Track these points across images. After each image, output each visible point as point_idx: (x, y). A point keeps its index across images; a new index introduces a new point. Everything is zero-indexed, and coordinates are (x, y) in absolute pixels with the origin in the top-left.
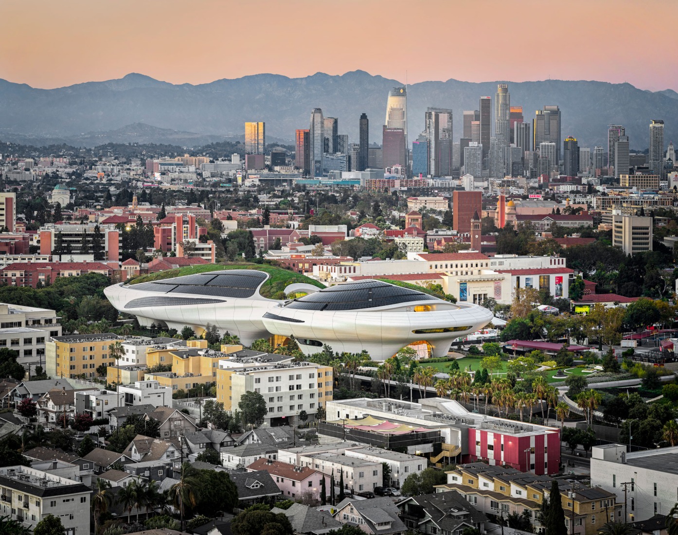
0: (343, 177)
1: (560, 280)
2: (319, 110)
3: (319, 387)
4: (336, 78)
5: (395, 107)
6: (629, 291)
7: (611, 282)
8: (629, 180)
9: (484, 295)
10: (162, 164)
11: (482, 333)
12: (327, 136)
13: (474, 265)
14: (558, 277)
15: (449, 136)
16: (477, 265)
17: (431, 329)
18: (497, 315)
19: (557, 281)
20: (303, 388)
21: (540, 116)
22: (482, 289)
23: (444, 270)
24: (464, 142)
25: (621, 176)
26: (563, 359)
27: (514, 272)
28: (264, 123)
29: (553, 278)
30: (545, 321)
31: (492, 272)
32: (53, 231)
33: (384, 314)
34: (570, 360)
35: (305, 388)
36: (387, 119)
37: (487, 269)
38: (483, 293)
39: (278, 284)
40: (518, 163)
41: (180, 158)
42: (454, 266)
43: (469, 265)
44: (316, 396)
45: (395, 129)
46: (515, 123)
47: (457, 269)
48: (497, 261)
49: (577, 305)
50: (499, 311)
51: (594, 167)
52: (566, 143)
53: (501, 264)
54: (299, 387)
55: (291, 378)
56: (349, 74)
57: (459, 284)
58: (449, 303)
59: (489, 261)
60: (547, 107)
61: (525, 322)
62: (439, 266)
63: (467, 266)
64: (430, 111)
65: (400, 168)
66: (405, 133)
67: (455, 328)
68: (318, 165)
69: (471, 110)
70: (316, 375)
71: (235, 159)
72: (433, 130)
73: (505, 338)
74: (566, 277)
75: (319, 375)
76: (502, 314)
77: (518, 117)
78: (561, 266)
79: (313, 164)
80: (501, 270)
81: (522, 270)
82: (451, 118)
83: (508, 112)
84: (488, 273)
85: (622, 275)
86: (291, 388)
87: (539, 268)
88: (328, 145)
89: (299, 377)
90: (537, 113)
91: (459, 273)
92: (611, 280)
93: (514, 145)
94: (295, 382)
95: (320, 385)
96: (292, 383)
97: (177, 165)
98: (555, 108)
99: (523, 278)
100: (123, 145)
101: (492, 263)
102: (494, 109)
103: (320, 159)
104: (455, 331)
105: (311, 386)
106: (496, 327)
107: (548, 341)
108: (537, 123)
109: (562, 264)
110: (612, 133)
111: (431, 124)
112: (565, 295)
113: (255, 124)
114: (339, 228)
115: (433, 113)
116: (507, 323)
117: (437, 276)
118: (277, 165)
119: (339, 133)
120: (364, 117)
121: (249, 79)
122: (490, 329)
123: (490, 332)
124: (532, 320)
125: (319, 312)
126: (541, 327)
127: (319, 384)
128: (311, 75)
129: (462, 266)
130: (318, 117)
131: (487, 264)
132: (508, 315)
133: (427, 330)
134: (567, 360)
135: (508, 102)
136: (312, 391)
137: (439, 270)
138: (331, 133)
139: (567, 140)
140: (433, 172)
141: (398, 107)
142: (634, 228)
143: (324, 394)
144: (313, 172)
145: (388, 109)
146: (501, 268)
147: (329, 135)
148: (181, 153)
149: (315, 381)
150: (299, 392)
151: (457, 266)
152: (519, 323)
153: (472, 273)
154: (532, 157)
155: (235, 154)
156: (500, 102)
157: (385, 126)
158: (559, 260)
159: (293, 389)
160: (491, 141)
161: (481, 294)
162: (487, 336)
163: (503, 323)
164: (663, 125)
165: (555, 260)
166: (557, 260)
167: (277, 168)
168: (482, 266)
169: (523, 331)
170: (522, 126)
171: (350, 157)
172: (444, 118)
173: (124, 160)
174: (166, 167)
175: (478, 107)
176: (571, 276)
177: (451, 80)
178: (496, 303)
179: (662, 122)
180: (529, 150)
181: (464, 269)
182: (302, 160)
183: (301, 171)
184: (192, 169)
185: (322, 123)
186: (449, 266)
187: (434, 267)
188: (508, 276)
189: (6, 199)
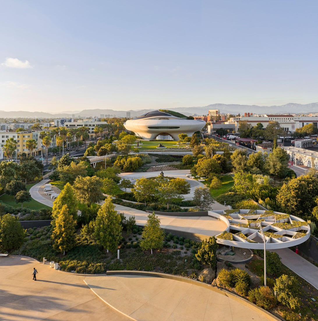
16: (288, 119)
75: (18, 137)
168: (291, 119)
187: (271, 119)
189: (216, 111)
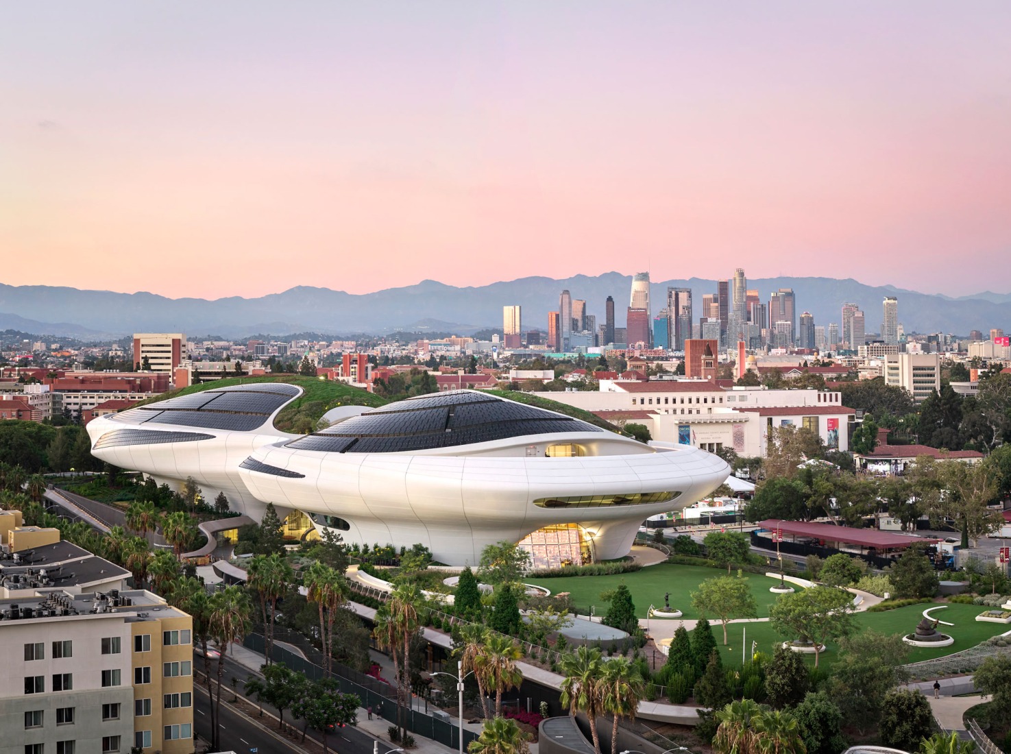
0: (589, 352)
1: (833, 425)
2: (566, 292)
3: (138, 680)
4: (594, 279)
5: (639, 290)
6: (945, 441)
7: (909, 430)
8: (868, 351)
9: (717, 444)
10: (432, 345)
11: (712, 504)
12: (576, 317)
13: (702, 400)
14: (831, 419)
15: (688, 312)
16: (706, 401)
17: (581, 498)
18: (737, 474)
19: (830, 425)
20: (77, 686)
21: (776, 298)
22: (715, 435)
23: (654, 407)
24: (703, 321)
25: (859, 347)
26: (914, 579)
27: (763, 411)
28: (520, 307)
29: (823, 420)
30: (835, 485)
31: (730, 411)
32: (190, 369)
33: (470, 460)
34: (932, 582)
35: (86, 683)
36: (632, 301)
37: (722, 407)
38: (715, 441)
39: (311, 406)
40: (756, 339)
41: (448, 339)
42: (670, 401)
43: (694, 401)
44: (127, 714)
45: (639, 309)
46: (752, 304)
47: (675, 406)
48: (737, 394)
49: (869, 461)
50: (741, 468)
51: (829, 343)
52: (802, 319)
53: (743, 398)
54: (61, 682)
55: (31, 652)
56: (605, 275)
57: (677, 428)
58: (631, 440)
59: (725, 395)
60: (781, 290)
61: (794, 484)
62: (646, 401)
63: (690, 401)
64: (670, 290)
65: (642, 343)
66: (649, 313)
67: (643, 495)
68: (566, 342)
69: (710, 293)
70: (127, 645)
71: (496, 339)
72: (673, 308)
73: (751, 515)
74: (843, 420)
75: (138, 644)
76: (746, 473)
77: (755, 299)
78: (834, 403)
79: (562, 341)
80: (744, 407)
81: (776, 408)
82: (690, 296)
83: (744, 294)
84: (723, 411)
85: (925, 419)
86: (32, 685)
87: (801, 406)
88: (577, 324)
89: (60, 650)
90: (772, 294)
91: (679, 412)
92: (908, 426)
93: (751, 323)
94: (47, 668)
95: (141, 675)
96: (34, 668)
97: (445, 345)
98: (789, 290)
99: (777, 421)
100: (410, 333)
101: (729, 398)
102: (732, 291)
103: (568, 337)
104: (642, 502)
105: (107, 678)
106: (737, 494)
107: (841, 523)
108: (773, 304)
109: (837, 401)
110: (846, 311)
111: (672, 302)
112: (843, 446)
113: (512, 307)
114: (544, 373)
115: (673, 292)
116: (756, 488)
117: (643, 414)
118: (531, 344)
119: (587, 314)
120: (610, 299)
121: (520, 282)
122: (727, 498)
123: (726, 503)
124: (809, 483)
125: (336, 455)
126: (828, 496)
127: (138, 671)
128: (573, 276)
129: (682, 402)
130: (566, 297)
131: (721, 399)
132: (756, 475)
133: (569, 498)
134: (924, 581)
135: (744, 285)
136: (113, 693)
137: (646, 407)
138: (580, 314)
139: (803, 316)
140: (674, 347)
141: (642, 290)
142: (915, 369)
143: (157, 704)
144: (562, 350)
145: (633, 292)
146: (744, 405)
147: (578, 315)
148: (449, 335)
149: (124, 662)
150: (63, 698)
151: (674, 401)
152: (782, 488)
153: (698, 412)
154: (769, 334)
155: (495, 335)
156: (737, 285)
157: (629, 308)
158: (831, 395)
159: (40, 688)
160: (729, 317)
161: (713, 444)
162: (720, 510)
163: (748, 487)
164: (896, 302)
165: (825, 395)
166: (828, 394)
167: (531, 347)
168: (713, 402)
169: (790, 503)
170: (758, 307)
171: (597, 336)
172: (683, 297)
173: (404, 343)
174: (435, 347)
175: (716, 291)
176: (851, 418)
177: (694, 278)
178: (735, 456)
179: (895, 299)
180: (765, 328)
181: (686, 406)
182: (554, 340)
183: (553, 349)
184: (458, 348)
185: (570, 303)
186: (662, 401)
187: (639, 401)
188: (755, 416)
189: (174, 340)
